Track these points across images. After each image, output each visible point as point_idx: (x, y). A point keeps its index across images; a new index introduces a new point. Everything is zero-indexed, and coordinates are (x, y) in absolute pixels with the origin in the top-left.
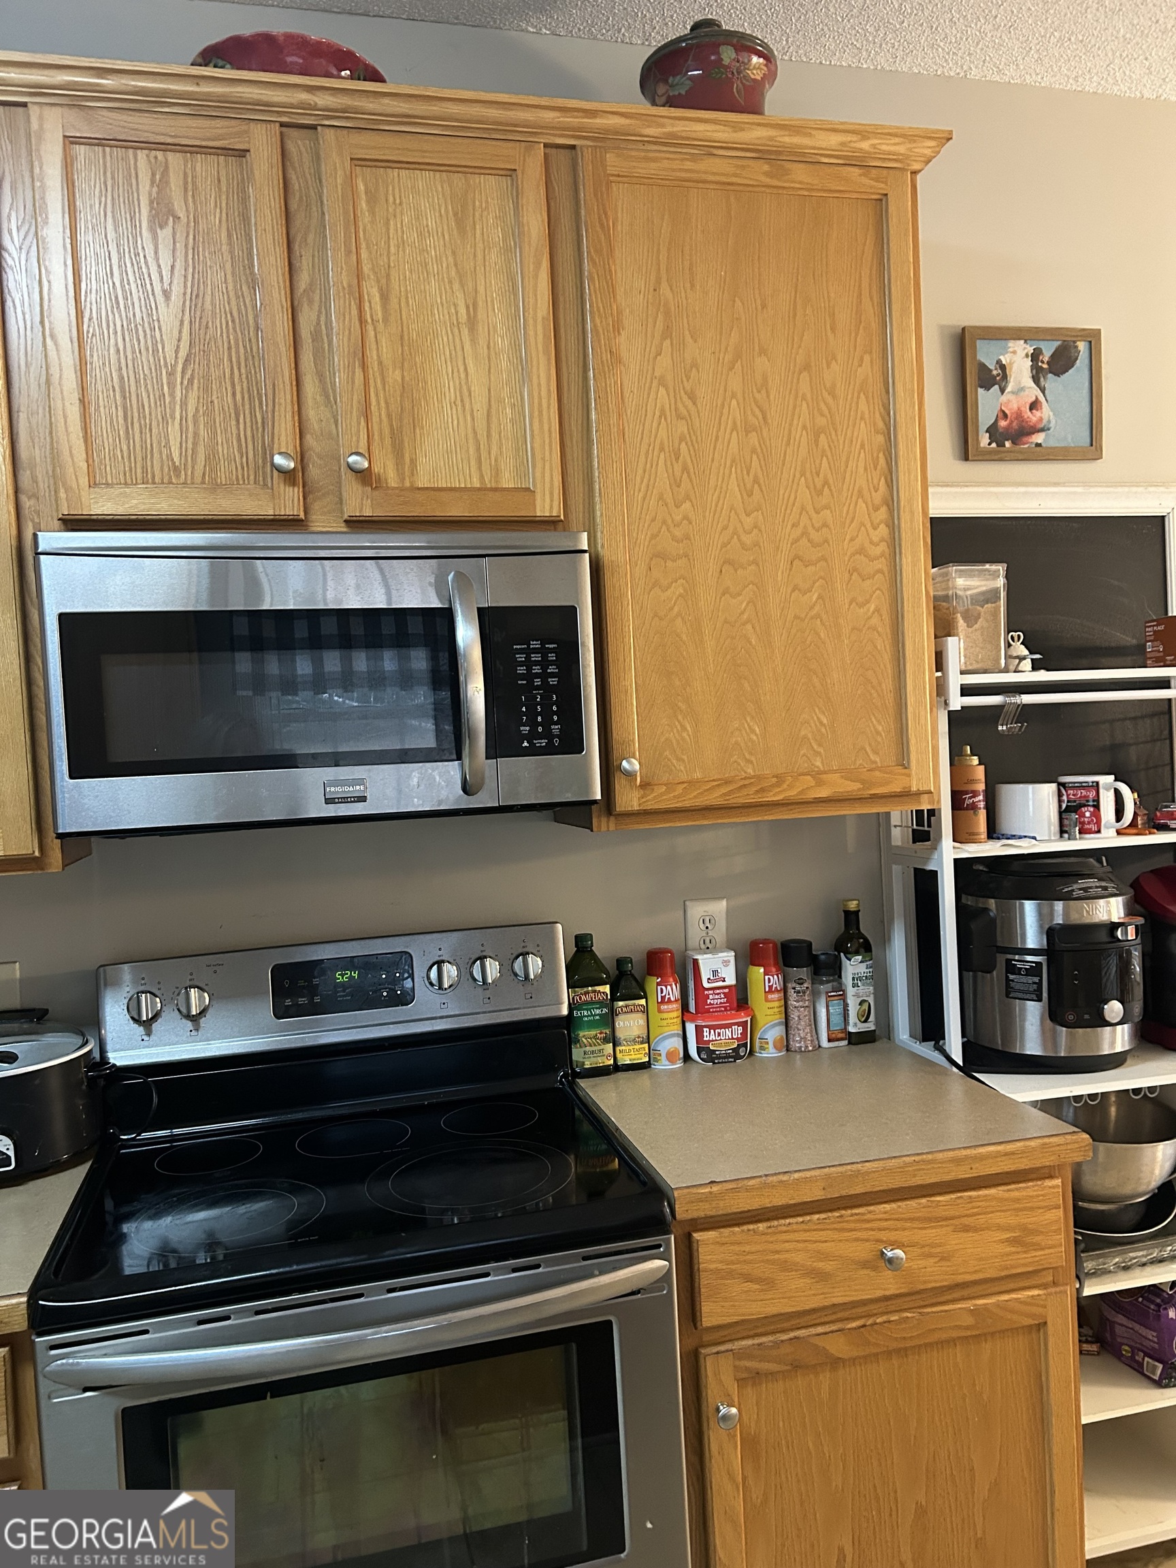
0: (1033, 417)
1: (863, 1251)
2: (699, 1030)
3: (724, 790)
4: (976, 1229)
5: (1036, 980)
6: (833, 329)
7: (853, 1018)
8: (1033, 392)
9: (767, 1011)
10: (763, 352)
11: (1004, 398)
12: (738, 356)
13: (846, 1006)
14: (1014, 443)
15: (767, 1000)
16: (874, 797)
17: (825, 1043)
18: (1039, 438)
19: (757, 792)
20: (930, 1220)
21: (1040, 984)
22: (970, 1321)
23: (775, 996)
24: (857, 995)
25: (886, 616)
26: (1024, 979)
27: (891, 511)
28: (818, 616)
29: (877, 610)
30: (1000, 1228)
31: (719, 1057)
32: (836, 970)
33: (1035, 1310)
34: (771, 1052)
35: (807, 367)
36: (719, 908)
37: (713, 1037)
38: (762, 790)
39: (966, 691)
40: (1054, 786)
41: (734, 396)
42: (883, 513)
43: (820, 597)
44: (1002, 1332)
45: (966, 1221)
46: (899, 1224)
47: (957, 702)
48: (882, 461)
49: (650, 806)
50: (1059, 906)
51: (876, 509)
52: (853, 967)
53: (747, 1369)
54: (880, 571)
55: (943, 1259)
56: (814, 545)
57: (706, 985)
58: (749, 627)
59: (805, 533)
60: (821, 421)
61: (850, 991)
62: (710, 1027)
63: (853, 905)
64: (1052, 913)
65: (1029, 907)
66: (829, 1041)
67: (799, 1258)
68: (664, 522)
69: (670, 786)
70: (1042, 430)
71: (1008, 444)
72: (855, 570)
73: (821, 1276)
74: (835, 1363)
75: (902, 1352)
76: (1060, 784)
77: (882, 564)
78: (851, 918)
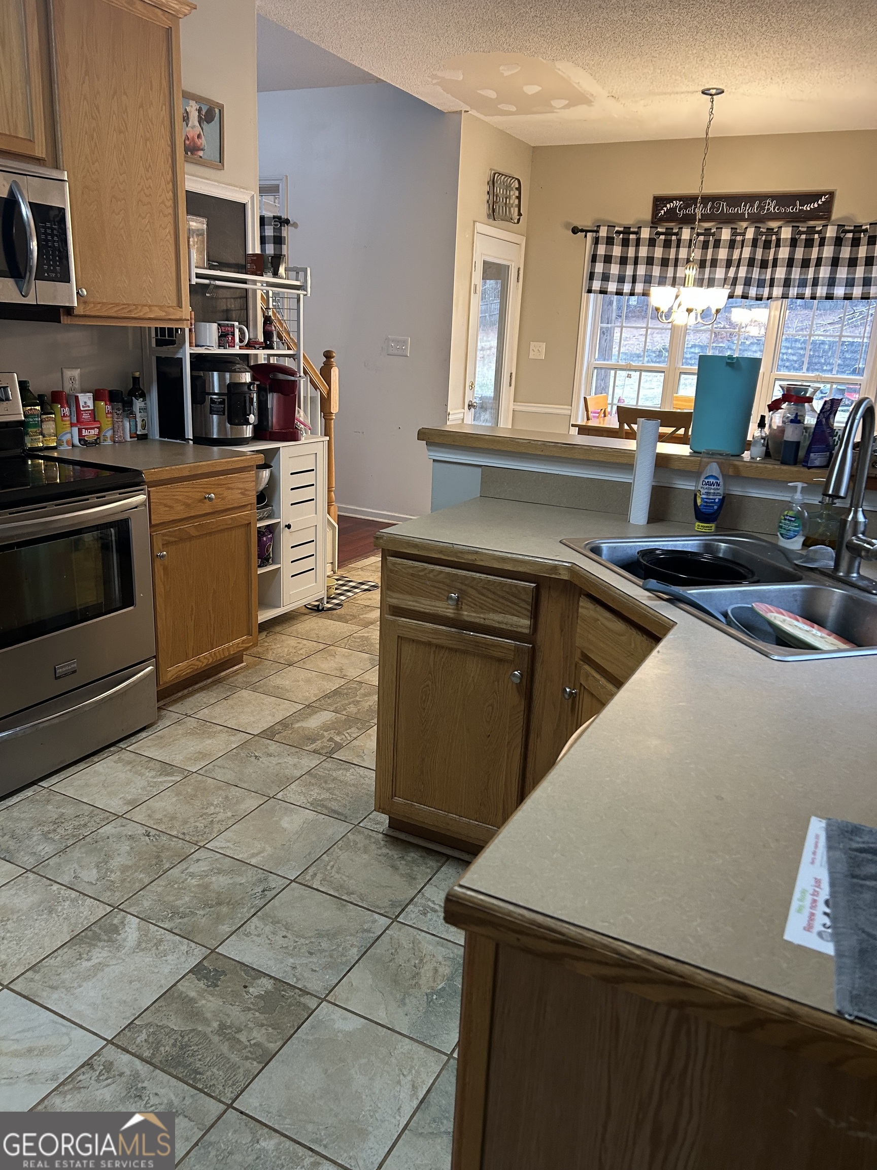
0: (199, 142)
1: (199, 496)
2: (80, 431)
3: (116, 309)
4: (232, 489)
5: (223, 406)
6: (151, 89)
7: (139, 427)
8: (198, 130)
9: (106, 423)
10: (125, 93)
11: (188, 129)
12: (115, 93)
13: (136, 422)
14: (192, 154)
15: (107, 417)
16: (170, 320)
17: (129, 439)
18: (201, 153)
19: (128, 312)
20: (219, 485)
21: (224, 407)
22: (230, 522)
23: (109, 415)
24: (141, 417)
25: (173, 236)
26: (217, 406)
27: (173, 185)
28: (148, 231)
29: (169, 232)
30: (239, 489)
31: (89, 443)
32: (131, 404)
33: (247, 518)
34: (109, 442)
35: (141, 106)
36: (76, 373)
37: (87, 434)
38: (130, 311)
39: (198, 276)
40: (216, 324)
41: (114, 113)
42: (170, 186)
43: (149, 222)
44: (237, 526)
45: (229, 485)
46: (210, 486)
47: (194, 281)
48: (170, 160)
49: (88, 313)
50: (228, 375)
51: (168, 183)
52: (138, 404)
53: (166, 540)
54: (170, 214)
55: (223, 499)
56: (147, 196)
57: (82, 409)
58: (123, 230)
59: (142, 189)
60: (148, 135)
61: (138, 415)
62: (86, 429)
63: (137, 374)
64: (224, 379)
65: (216, 374)
66: (131, 438)
67: (180, 498)
68: (88, 171)
69: (95, 304)
70: (202, 150)
71: (189, 153)
72: (161, 211)
73: (187, 505)
74: (191, 538)
75: (210, 534)
76: (219, 325)
77: (171, 211)
78: (136, 380)
